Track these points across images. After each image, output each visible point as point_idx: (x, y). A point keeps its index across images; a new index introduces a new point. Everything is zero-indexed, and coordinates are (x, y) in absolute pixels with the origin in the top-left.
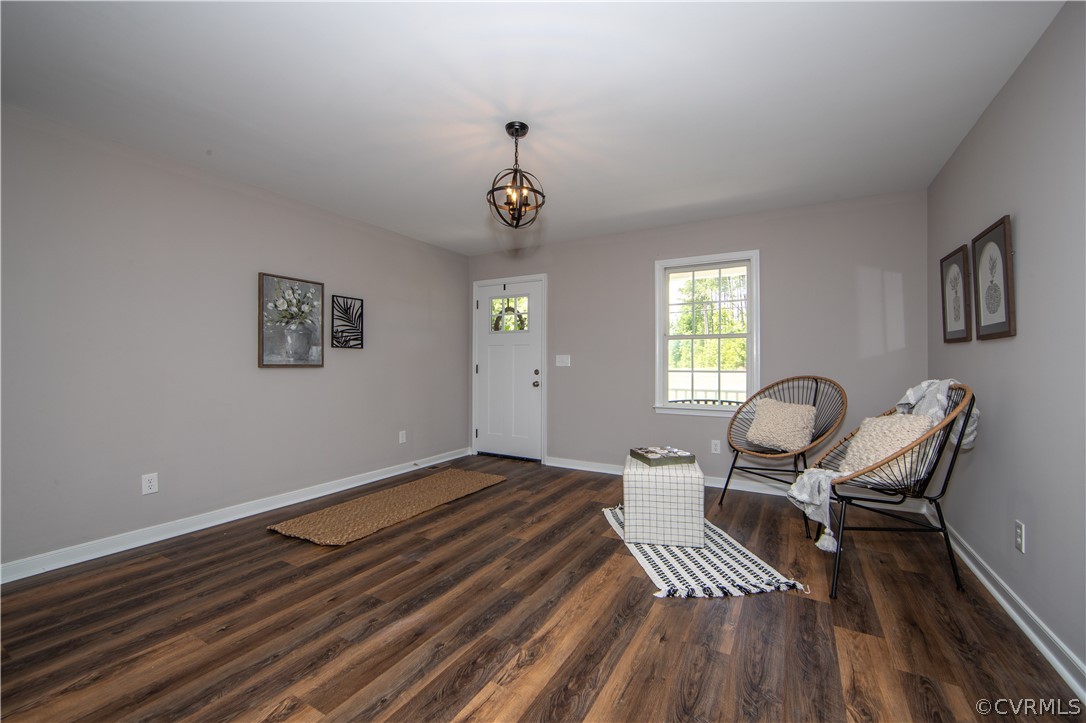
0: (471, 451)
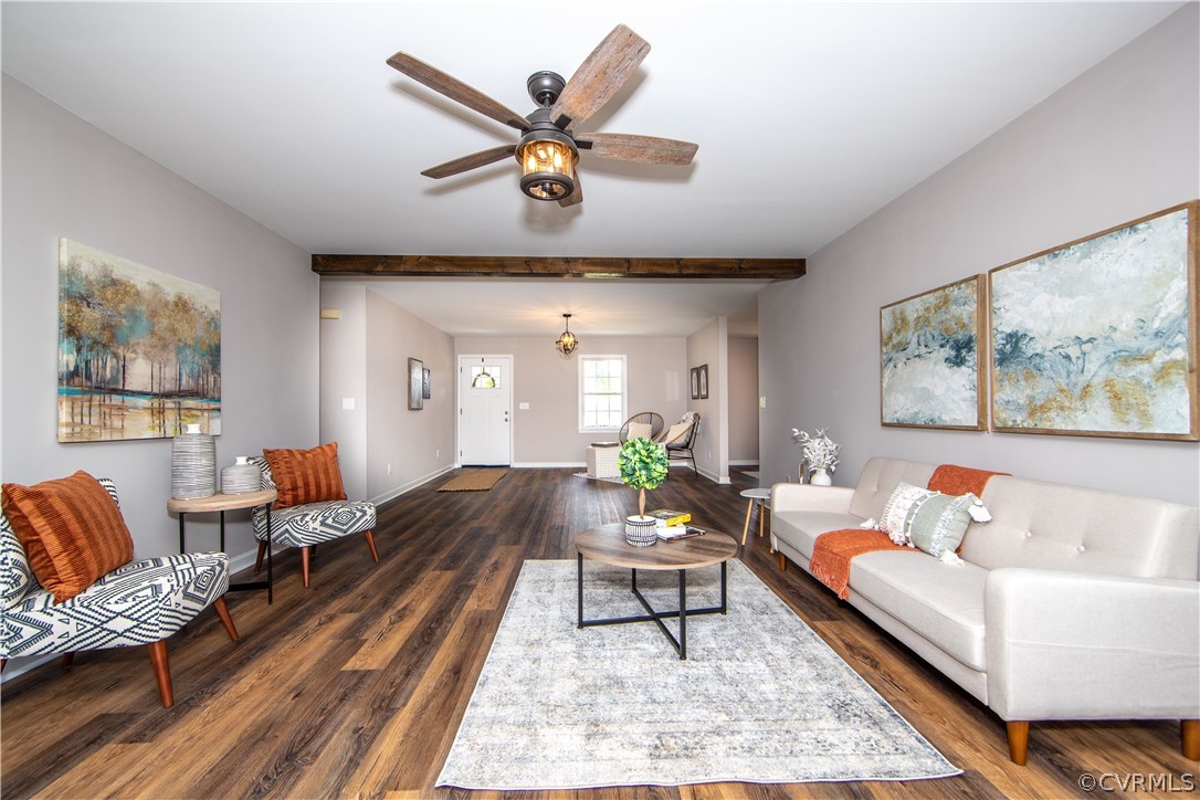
0: (457, 465)
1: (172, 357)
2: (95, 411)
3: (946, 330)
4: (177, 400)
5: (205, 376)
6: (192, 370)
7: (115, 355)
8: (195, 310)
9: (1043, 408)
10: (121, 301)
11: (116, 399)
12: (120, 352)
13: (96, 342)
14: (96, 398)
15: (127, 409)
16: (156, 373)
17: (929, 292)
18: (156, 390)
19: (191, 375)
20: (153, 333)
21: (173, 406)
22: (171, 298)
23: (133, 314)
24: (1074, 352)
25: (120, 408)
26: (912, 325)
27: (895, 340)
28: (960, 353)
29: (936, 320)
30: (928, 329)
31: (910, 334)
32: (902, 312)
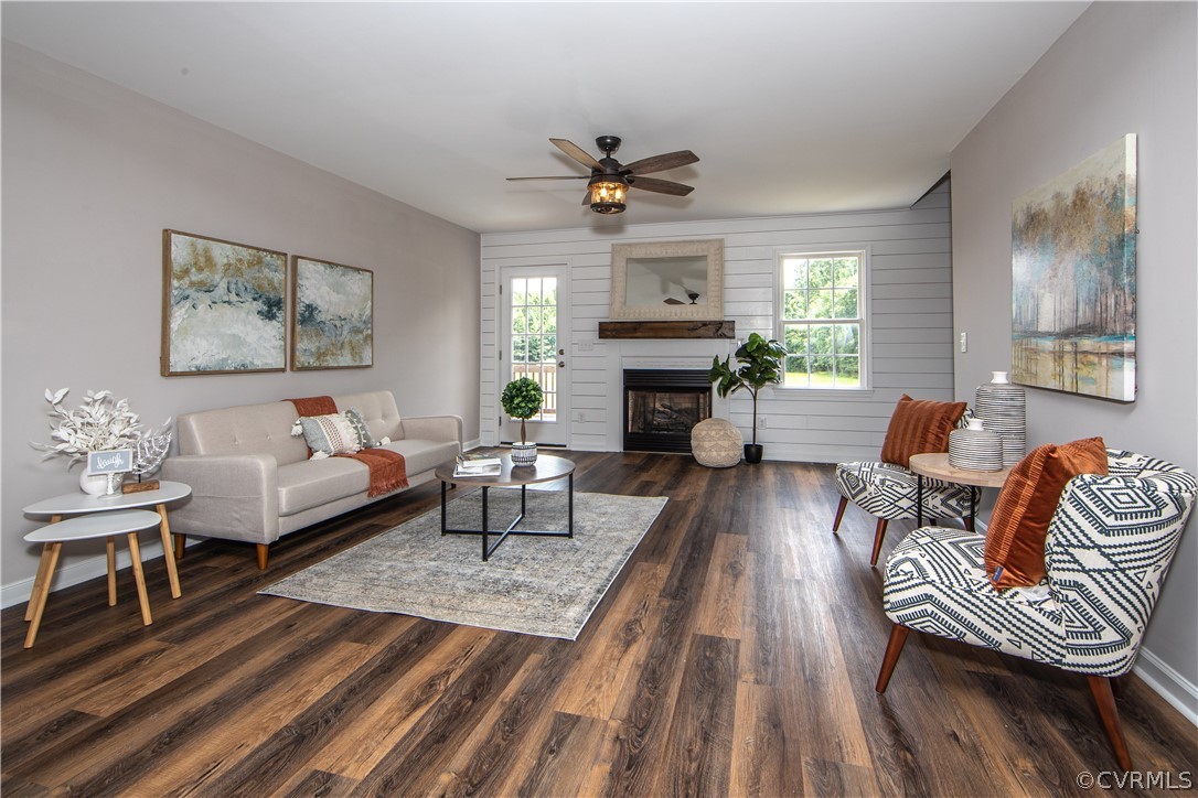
1: (1071, 281)
2: (1024, 354)
3: (260, 287)
4: (1074, 340)
5: (1103, 298)
6: (1089, 294)
7: (1032, 293)
8: (1093, 196)
9: (324, 354)
10: (1036, 236)
11: (1032, 342)
12: (1035, 288)
13: (1024, 287)
14: (1025, 342)
15: (1038, 352)
16: (1057, 305)
17: (243, 246)
18: (1057, 329)
19: (1088, 301)
21: (1070, 348)
22: (1070, 200)
24: (338, 323)
25: (1034, 352)
26: (220, 268)
27: (195, 277)
28: (271, 309)
29: (249, 273)
30: (240, 280)
31: (217, 278)
32: (206, 251)
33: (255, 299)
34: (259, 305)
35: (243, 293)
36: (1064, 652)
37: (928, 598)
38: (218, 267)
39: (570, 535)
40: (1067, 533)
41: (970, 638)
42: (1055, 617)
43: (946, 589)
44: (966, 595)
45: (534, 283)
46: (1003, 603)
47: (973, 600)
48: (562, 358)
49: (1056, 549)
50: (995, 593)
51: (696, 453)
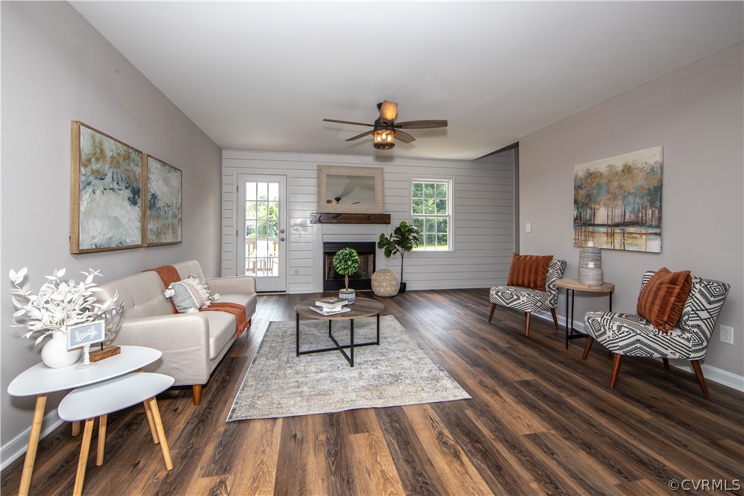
1: (620, 203)
2: (583, 234)
3: (129, 177)
4: (622, 228)
5: (644, 211)
6: (633, 209)
7: (591, 208)
8: (637, 169)
9: (160, 233)
10: (594, 182)
11: (591, 229)
12: (593, 206)
13: (583, 204)
14: (583, 228)
15: (595, 233)
16: (610, 213)
17: (120, 142)
18: (610, 223)
19: (633, 212)
20: (608, 192)
21: (620, 231)
22: (620, 169)
23: (599, 186)
24: (167, 209)
25: (592, 233)
26: (108, 159)
27: (95, 166)
28: (135, 195)
29: (124, 165)
30: (119, 171)
31: (107, 167)
32: (101, 144)
33: (127, 188)
34: (128, 193)
35: (120, 183)
36: (690, 353)
37: (638, 341)
38: (107, 158)
39: (378, 343)
40: (696, 305)
41: (656, 355)
42: (688, 340)
43: (646, 336)
44: (654, 337)
45: (262, 186)
46: (668, 337)
47: (657, 339)
48: (283, 236)
49: (691, 312)
50: (665, 334)
51: (374, 289)
